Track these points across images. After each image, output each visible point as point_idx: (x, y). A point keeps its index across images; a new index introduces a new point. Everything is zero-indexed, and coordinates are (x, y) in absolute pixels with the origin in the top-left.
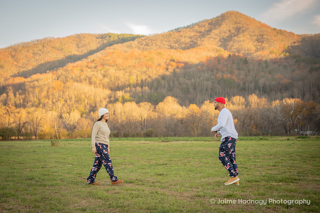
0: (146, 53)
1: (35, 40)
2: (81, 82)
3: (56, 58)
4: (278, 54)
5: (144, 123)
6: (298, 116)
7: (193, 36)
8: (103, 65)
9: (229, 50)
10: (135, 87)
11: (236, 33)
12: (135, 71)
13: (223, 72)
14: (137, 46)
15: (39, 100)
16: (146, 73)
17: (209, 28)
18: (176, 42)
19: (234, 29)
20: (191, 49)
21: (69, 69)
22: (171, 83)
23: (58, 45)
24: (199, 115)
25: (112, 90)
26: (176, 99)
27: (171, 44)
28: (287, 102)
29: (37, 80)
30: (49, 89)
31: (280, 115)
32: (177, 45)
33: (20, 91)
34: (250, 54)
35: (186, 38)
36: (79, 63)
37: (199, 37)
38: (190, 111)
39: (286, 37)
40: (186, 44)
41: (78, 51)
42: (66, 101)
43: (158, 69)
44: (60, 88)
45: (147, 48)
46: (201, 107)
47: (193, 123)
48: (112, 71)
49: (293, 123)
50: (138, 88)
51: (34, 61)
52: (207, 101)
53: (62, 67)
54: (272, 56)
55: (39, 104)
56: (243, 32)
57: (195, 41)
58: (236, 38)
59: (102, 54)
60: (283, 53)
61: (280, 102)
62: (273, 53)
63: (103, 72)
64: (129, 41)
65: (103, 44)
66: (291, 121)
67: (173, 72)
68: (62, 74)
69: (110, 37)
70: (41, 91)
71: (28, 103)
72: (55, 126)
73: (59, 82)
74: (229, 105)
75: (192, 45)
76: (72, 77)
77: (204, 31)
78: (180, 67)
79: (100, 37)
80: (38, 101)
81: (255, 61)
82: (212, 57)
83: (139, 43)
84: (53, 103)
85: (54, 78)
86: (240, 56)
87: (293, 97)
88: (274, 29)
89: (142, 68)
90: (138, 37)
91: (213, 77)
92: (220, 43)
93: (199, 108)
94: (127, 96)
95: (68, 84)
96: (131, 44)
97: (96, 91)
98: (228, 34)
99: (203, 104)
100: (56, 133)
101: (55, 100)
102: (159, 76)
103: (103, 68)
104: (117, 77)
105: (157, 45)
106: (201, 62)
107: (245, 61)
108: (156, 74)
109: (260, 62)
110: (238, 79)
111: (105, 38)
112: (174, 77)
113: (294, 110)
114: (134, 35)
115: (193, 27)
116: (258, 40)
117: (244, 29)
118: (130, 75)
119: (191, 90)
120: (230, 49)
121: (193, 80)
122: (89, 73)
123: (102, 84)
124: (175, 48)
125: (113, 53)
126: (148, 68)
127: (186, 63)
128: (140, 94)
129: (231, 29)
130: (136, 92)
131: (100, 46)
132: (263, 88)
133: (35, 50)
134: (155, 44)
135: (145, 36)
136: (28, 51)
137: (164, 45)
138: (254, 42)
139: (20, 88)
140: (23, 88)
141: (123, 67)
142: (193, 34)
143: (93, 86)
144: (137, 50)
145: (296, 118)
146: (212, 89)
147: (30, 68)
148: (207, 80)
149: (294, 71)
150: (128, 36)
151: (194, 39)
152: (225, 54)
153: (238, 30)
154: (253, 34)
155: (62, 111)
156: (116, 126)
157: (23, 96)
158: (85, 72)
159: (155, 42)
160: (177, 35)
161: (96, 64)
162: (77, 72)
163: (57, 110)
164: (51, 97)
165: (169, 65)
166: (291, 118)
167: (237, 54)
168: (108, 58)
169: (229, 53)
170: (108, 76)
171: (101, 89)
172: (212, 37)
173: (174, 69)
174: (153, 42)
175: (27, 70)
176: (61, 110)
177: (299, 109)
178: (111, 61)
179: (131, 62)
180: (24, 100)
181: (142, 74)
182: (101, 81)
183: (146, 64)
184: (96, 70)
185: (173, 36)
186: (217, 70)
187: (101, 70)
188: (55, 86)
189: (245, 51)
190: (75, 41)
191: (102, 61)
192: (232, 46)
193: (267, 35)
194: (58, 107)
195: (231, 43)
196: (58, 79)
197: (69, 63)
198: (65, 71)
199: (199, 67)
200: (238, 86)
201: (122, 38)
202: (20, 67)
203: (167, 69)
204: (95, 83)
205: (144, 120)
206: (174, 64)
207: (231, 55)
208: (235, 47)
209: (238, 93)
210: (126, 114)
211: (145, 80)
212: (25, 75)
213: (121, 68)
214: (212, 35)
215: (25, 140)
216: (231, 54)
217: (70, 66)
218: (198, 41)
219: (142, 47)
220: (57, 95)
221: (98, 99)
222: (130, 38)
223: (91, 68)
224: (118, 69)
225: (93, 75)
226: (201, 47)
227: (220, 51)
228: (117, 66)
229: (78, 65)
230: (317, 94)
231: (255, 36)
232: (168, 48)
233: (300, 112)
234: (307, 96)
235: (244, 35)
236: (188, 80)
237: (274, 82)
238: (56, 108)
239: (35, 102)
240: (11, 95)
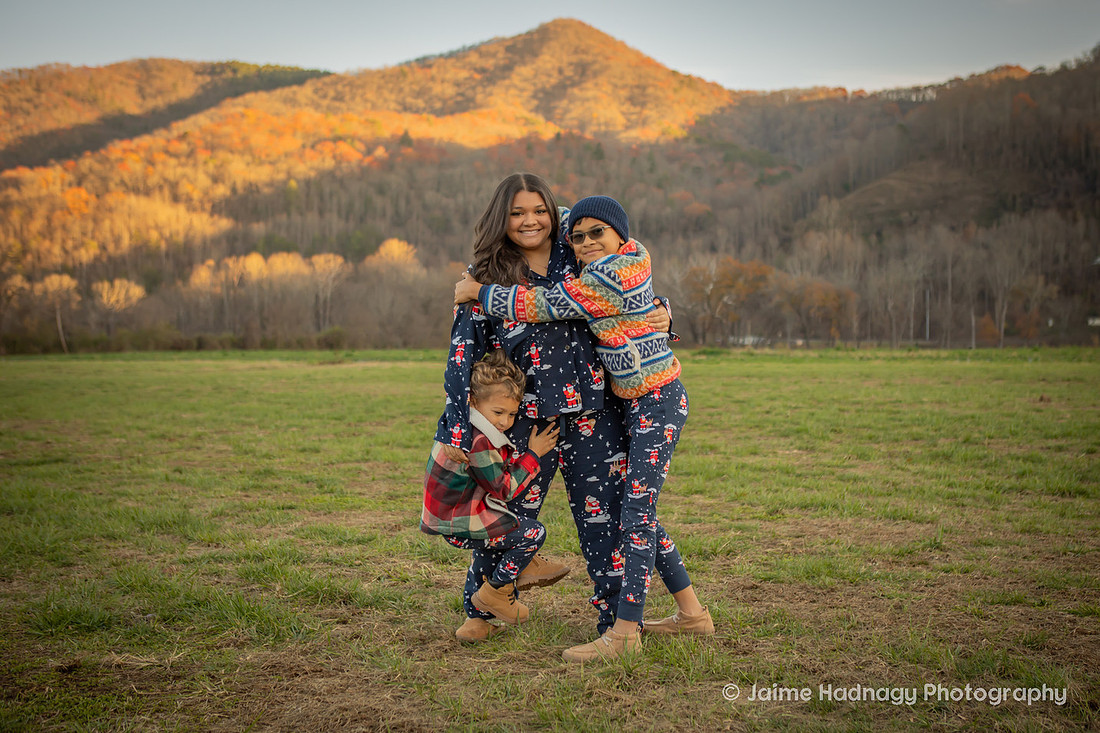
0: (333, 120)
2: (148, 193)
5: (325, 311)
6: (725, 299)
7: (466, 79)
8: (212, 149)
9: (558, 122)
10: (301, 214)
11: (577, 78)
12: (301, 167)
14: (313, 101)
15: (23, 242)
16: (334, 177)
17: (507, 61)
19: (572, 68)
20: (458, 116)
21: (113, 157)
22: (402, 203)
23: (82, 88)
25: (237, 218)
26: (411, 247)
27: (404, 99)
28: (698, 265)
29: (16, 185)
31: (681, 295)
34: (611, 135)
35: (446, 85)
36: (145, 141)
37: (481, 83)
39: (703, 95)
40: (444, 101)
41: (139, 104)
42: (104, 247)
43: (365, 164)
44: (86, 211)
45: (339, 109)
48: (237, 166)
49: (713, 317)
50: (310, 216)
53: (95, 149)
55: (24, 253)
56: (596, 74)
57: (469, 93)
58: (576, 91)
59: (212, 119)
61: (682, 263)
63: (211, 167)
64: (290, 85)
66: (708, 311)
67: (408, 175)
68: (90, 170)
69: (234, 71)
70: (29, 216)
72: (55, 318)
73: (83, 193)
75: (462, 104)
76: (123, 183)
77: (492, 69)
78: (427, 162)
79: (209, 70)
80: (18, 246)
81: (623, 152)
82: (512, 139)
83: (316, 91)
84: (67, 251)
85: (67, 181)
86: (586, 138)
88: (674, 73)
89: (323, 160)
90: (315, 74)
92: (535, 103)
95: (110, 200)
97: (191, 222)
98: (557, 81)
101: (70, 244)
102: (369, 183)
103: (211, 158)
104: (251, 185)
105: (366, 101)
107: (598, 152)
108: (360, 179)
109: (635, 157)
111: (220, 73)
112: (411, 188)
113: (715, 284)
114: (300, 70)
115: (464, 57)
116: (632, 100)
117: (596, 67)
118: (289, 178)
119: (456, 224)
120: (561, 120)
121: (461, 199)
122: (172, 169)
123: (209, 201)
124: (414, 109)
125: (243, 115)
126: (340, 162)
128: (317, 233)
129: (564, 65)
130: (304, 226)
132: (641, 223)
134: (362, 96)
135: (334, 74)
137: (386, 100)
138: (623, 104)
141: (268, 156)
142: (463, 74)
143: (182, 208)
144: (310, 111)
145: (721, 303)
149: (718, 182)
150: (288, 72)
151: (467, 89)
152: (548, 131)
153: (583, 71)
154: (620, 83)
155: (93, 277)
158: (159, 167)
159: (360, 91)
160: (420, 74)
161: (192, 146)
162: (135, 166)
163: (77, 272)
165: (397, 156)
166: (709, 305)
167: (577, 132)
168: (227, 129)
169: (557, 129)
170: (227, 182)
171: (205, 217)
172: (515, 87)
173: (411, 166)
174: (354, 90)
176: (88, 272)
177: (727, 282)
178: (236, 140)
179: (292, 143)
182: (206, 193)
183: (332, 151)
184: (191, 162)
185: (410, 78)
187: (205, 163)
188: (70, 205)
189: (599, 125)
190: (133, 77)
191: (209, 138)
192: (566, 111)
193: (654, 86)
194: (81, 263)
195: (564, 103)
196: (79, 184)
197: (116, 141)
198: (101, 162)
199: (478, 163)
201: (270, 75)
203: (392, 166)
204: (189, 200)
205: (325, 302)
206: (411, 153)
207: (562, 136)
208: (573, 114)
213: (263, 157)
214: (515, 79)
216: (562, 132)
217: (117, 149)
218: (476, 93)
219: (325, 103)
220: (76, 230)
222: (292, 76)
223: (176, 156)
224: (253, 162)
225: (184, 176)
226: (484, 110)
227: (533, 124)
228: (253, 156)
229: (138, 147)
230: (774, 242)
231: (624, 87)
232: (396, 110)
233: (731, 287)
234: (749, 247)
235: (596, 85)
236: (447, 197)
237: (668, 210)
238: (75, 268)
239: (10, 248)
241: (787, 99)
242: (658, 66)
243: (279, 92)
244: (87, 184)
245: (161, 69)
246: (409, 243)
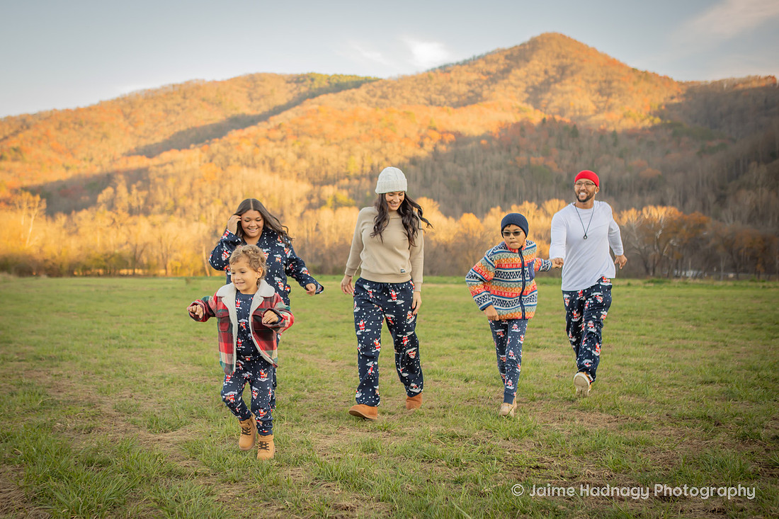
0: (380, 112)
1: (170, 85)
2: (254, 166)
3: (208, 120)
4: (638, 120)
6: (671, 241)
7: (475, 80)
8: (298, 135)
9: (544, 110)
10: (358, 179)
11: (558, 76)
12: (358, 147)
13: (530, 152)
14: (366, 99)
15: (175, 200)
16: (381, 153)
17: (506, 66)
18: (441, 92)
19: (555, 69)
20: (469, 107)
21: (233, 142)
22: (429, 171)
23: (212, 95)
24: (478, 235)
25: (314, 184)
26: (436, 203)
27: (430, 96)
28: (650, 214)
29: (172, 163)
30: (193, 179)
31: (637, 239)
32: (442, 99)
33: (139, 183)
34: (584, 118)
35: (460, 85)
36: (252, 129)
37: (486, 82)
38: (463, 227)
39: (657, 86)
40: (459, 96)
41: (250, 106)
42: (226, 204)
43: (403, 144)
44: (215, 179)
45: (384, 104)
46: (485, 220)
47: (467, 251)
48: (315, 147)
49: (661, 255)
50: (364, 180)
51: (167, 126)
52: (495, 207)
53: (220, 136)
54: (628, 124)
55: (175, 207)
56: (572, 73)
57: (478, 90)
58: (557, 86)
59: (297, 114)
60: (648, 117)
61: (637, 214)
62: (630, 116)
63: (297, 148)
64: (350, 88)
65: (299, 94)
66: (658, 251)
67: (433, 150)
68: (218, 152)
69: (312, 80)
70: (179, 183)
71: (153, 205)
72: (201, 252)
73: (213, 167)
74: (539, 217)
75: (472, 99)
76: (239, 159)
77: (495, 72)
78: (447, 142)
79: (295, 80)
80: (172, 203)
81: (592, 132)
82: (509, 124)
83: (368, 93)
84: (202, 207)
85: (203, 159)
86: (565, 122)
87: (663, 204)
88: (634, 70)
89: (374, 141)
90: (368, 81)
91: (509, 162)
92: (526, 96)
93: (482, 222)
94: (343, 196)
95: (230, 171)
96: (353, 94)
97: (283, 185)
98: (543, 79)
99: (489, 214)
100: (204, 264)
101: (204, 202)
102: (406, 157)
104: (324, 159)
105: (403, 98)
106: (488, 132)
107: (574, 132)
108: (399, 155)
109: (602, 135)
110: (558, 167)
111: (303, 82)
112: (435, 160)
113: (663, 230)
114: (359, 77)
115: (474, 64)
116: (600, 92)
117: (574, 68)
118: (350, 155)
119: (467, 186)
120: (546, 108)
121: (471, 168)
122: (271, 150)
123: (295, 171)
124: (438, 103)
125: (318, 111)
126: (385, 142)
127: (458, 135)
128: (368, 194)
129: (549, 67)
130: (360, 189)
131: (294, 97)
132: (606, 184)
133: (170, 104)
134: (400, 95)
135: (381, 79)
136: (155, 106)
137: (417, 97)
138: (593, 95)
139: (138, 178)
140: (145, 178)
141: (336, 139)
142: (474, 77)
143: (277, 176)
144: (364, 106)
145: (668, 245)
146: (507, 186)
147: (159, 139)
148: (499, 167)
149: (667, 153)
150: (349, 79)
151: (476, 88)
152: (536, 117)
153: (563, 71)
154: (591, 79)
155: (219, 223)
156: (320, 254)
157: (145, 193)
158: (263, 148)
159: (399, 91)
160: (442, 78)
161: (284, 133)
162: (247, 148)
163: (208, 221)
164: (197, 195)
165: (425, 138)
166: (658, 244)
167: (558, 118)
168: (309, 121)
169: (543, 115)
170: (307, 157)
171: (293, 182)
172: (512, 84)
173: (436, 145)
174: (395, 90)
175: (152, 143)
176: (215, 221)
177: (672, 227)
178: (314, 128)
179: (353, 130)
180: (146, 200)
181: (373, 153)
182: (293, 165)
183: (380, 135)
184: (284, 144)
185: (435, 80)
186: (518, 148)
187: (293, 145)
188: (205, 174)
189: (575, 111)
190: (245, 87)
191: (296, 128)
192: (550, 101)
193: (619, 81)
194: (211, 215)
195: (548, 96)
196: (211, 161)
197: (234, 131)
198: (225, 146)
199: (483, 142)
200: (558, 180)
201: (336, 82)
202: (140, 137)
203: (422, 145)
204: (282, 170)
206: (436, 136)
207: (547, 121)
208: (556, 103)
209: (558, 194)
210: (339, 231)
211: (379, 165)
212: (150, 152)
213: (332, 140)
214: (512, 79)
215: (146, 276)
216: (547, 117)
217: (234, 135)
218: (482, 90)
219: (374, 100)
220: (208, 191)
221: (287, 201)
222: (353, 82)
223: (274, 141)
224: (325, 143)
225: (279, 154)
226: (488, 102)
227: (525, 111)
228: (324, 138)
229: (249, 134)
230: (711, 198)
231: (595, 82)
232: (425, 104)
233: (677, 232)
234: (691, 202)
235: (573, 81)
236: (461, 166)
237: (627, 175)
238: (207, 217)
239: (167, 204)
240: (122, 189)
241: (725, 86)
242: (622, 66)
243: (343, 94)
244: (215, 161)
245: (263, 80)
246: (434, 200)
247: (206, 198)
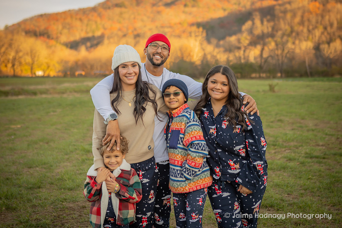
29: (289, 3)
30: (304, 13)
33: (268, 17)
42: (326, 29)
44: (318, 12)
55: (292, 32)
70: (294, 16)
72: (305, 62)
73: (317, 4)
80: (290, 29)
84: (309, 31)
95: (329, 6)
100: (307, 70)
101: (311, 27)
139: (268, 13)
140: (272, 14)
155: (321, 42)
157: (272, 24)
164: (306, 24)
176: (319, 40)
188: (311, 10)
194: (315, 36)
220: (314, 21)
238: (312, 38)
239: (286, 30)
240: (258, 22)
247: (312, 25)
